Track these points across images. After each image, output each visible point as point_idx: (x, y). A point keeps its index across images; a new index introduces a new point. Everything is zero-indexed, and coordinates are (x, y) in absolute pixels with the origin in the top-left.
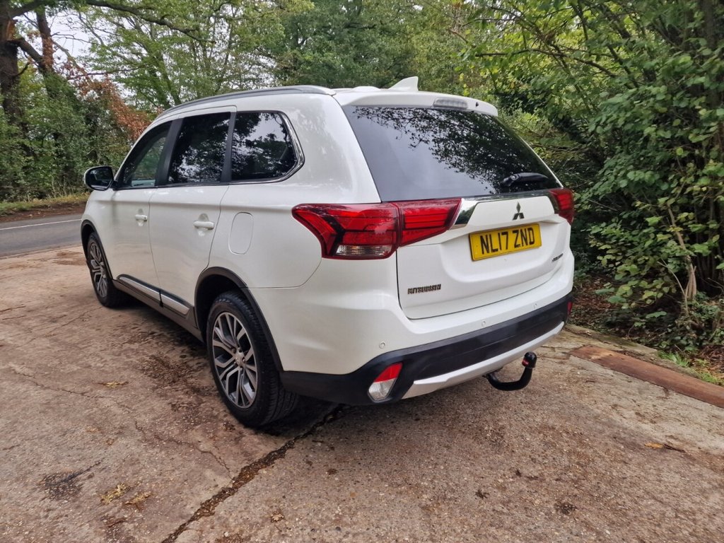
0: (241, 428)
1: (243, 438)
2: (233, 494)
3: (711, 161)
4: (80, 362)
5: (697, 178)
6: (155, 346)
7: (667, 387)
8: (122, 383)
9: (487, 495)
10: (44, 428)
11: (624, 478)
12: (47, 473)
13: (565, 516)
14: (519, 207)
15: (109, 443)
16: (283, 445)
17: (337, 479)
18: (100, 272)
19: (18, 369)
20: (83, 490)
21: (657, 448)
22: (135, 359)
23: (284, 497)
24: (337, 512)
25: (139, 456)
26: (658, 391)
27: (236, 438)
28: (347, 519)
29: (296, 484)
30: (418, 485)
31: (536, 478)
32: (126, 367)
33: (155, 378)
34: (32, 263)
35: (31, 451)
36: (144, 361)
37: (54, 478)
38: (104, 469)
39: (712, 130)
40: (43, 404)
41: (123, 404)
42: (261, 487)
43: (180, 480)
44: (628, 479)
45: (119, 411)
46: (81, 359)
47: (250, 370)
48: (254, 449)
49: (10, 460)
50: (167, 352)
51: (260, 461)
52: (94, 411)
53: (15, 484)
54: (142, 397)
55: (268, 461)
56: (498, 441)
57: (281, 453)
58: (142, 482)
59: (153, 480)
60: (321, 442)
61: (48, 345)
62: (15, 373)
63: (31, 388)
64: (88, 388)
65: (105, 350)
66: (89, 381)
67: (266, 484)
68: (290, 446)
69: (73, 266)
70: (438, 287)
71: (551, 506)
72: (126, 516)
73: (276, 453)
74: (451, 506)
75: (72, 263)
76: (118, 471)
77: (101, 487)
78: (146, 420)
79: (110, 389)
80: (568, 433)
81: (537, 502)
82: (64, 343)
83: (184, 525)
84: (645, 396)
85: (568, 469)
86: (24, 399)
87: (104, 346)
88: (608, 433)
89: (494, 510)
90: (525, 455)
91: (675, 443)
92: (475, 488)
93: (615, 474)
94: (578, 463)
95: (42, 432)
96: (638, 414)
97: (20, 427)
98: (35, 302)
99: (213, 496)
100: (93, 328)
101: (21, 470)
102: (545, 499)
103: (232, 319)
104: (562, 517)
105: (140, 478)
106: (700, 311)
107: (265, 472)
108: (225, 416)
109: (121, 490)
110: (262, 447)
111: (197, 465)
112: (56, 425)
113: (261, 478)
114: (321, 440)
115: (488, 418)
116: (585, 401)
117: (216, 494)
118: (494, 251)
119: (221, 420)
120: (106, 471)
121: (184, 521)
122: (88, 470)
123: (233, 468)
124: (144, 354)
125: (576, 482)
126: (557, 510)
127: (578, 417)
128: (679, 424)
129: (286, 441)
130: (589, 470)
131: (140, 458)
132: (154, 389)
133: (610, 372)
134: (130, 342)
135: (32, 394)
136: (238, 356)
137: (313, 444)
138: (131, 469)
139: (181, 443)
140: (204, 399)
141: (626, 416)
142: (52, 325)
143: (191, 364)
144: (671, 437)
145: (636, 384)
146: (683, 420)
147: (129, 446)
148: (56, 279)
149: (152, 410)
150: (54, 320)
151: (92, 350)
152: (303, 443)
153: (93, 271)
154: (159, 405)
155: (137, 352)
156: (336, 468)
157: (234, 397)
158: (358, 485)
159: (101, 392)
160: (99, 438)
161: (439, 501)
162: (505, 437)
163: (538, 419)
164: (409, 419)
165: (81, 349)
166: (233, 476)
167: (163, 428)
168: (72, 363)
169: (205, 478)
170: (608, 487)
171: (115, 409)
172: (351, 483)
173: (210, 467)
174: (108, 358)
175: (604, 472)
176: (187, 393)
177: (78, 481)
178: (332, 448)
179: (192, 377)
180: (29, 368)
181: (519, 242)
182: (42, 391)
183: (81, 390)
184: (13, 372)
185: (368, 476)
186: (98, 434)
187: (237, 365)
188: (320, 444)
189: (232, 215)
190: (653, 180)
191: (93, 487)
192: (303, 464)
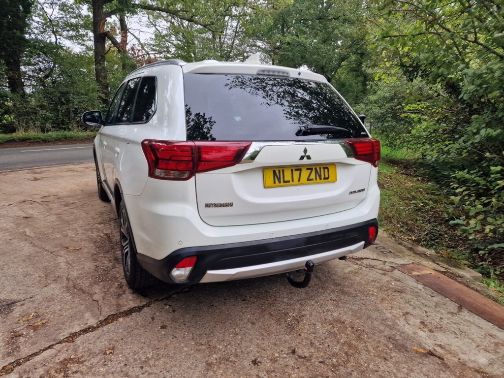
1: (124, 295)
2: (94, 331)
4: (64, 233)
6: (112, 227)
8: (78, 248)
9: (259, 364)
10: (18, 270)
11: (377, 371)
12: (2, 298)
14: (305, 151)
15: (46, 285)
16: (145, 303)
17: (163, 333)
19: (28, 233)
20: (14, 312)
21: (420, 353)
22: (95, 235)
23: (122, 339)
24: (148, 356)
25: (56, 296)
26: (453, 307)
27: (119, 294)
28: (152, 362)
29: (136, 332)
30: (215, 347)
31: (305, 357)
32: (87, 239)
33: (98, 248)
34: (80, 169)
36: (99, 236)
37: (4, 302)
38: (33, 301)
40: (27, 256)
41: (69, 262)
42: (113, 329)
43: (69, 316)
44: (380, 373)
46: (65, 231)
48: (125, 303)
51: (124, 312)
52: (50, 264)
54: (83, 259)
55: (129, 313)
56: (293, 325)
57: (140, 309)
58: (47, 314)
59: (54, 313)
60: (170, 306)
61: (54, 220)
63: (28, 245)
64: (57, 249)
65: (82, 226)
66: (60, 245)
67: (117, 328)
68: (148, 305)
70: (231, 205)
72: (24, 333)
73: (137, 309)
74: (228, 366)
76: (39, 304)
77: (23, 312)
78: (75, 274)
79: (69, 251)
80: (352, 328)
81: (294, 376)
82: (63, 220)
83: (53, 345)
84: (438, 309)
85: (335, 355)
86: (20, 251)
87: (83, 224)
88: (386, 334)
89: (257, 375)
90: (307, 339)
91: (440, 351)
92: (254, 356)
93: (371, 366)
94: (346, 353)
96: (422, 323)
98: (65, 193)
99: (81, 330)
100: (85, 212)
105: (48, 311)
107: (122, 320)
108: (122, 279)
109: (33, 316)
110: (131, 302)
111: (85, 308)
112: (25, 270)
113: (117, 323)
114: (170, 304)
115: (297, 307)
116: (384, 306)
117: (83, 329)
118: (286, 181)
119: (118, 281)
120: (33, 303)
121: (54, 343)
122: (24, 300)
123: (104, 313)
124: (102, 232)
125: (335, 367)
127: (369, 317)
128: (453, 336)
129: (148, 301)
130: (351, 359)
131: (56, 298)
132: (93, 255)
133: (420, 287)
134: (100, 223)
135: (25, 249)
137: (164, 306)
138: (47, 304)
139: (85, 292)
140: (117, 266)
141: (411, 323)
142: (64, 208)
144: (440, 346)
145: (438, 298)
146: (461, 333)
147: (55, 289)
149: (83, 268)
150: (67, 205)
151: (75, 226)
152: (157, 305)
154: (89, 266)
155: (99, 230)
156: (167, 325)
157: (126, 267)
158: (174, 339)
159: (63, 253)
160: (42, 282)
161: (222, 362)
162: (301, 323)
163: (336, 314)
164: (239, 299)
165: (69, 224)
166: (101, 319)
167: (81, 281)
168: (59, 233)
169: (83, 317)
171: (63, 265)
172: (171, 337)
173: (91, 311)
174: (81, 232)
175: (362, 363)
176: (110, 260)
177: (15, 306)
178: (174, 311)
180: (34, 232)
181: (313, 176)
182: (32, 247)
183: (52, 250)
184: (24, 234)
185: (185, 334)
186: (43, 279)
188: (168, 307)
191: (19, 312)
192: (149, 318)
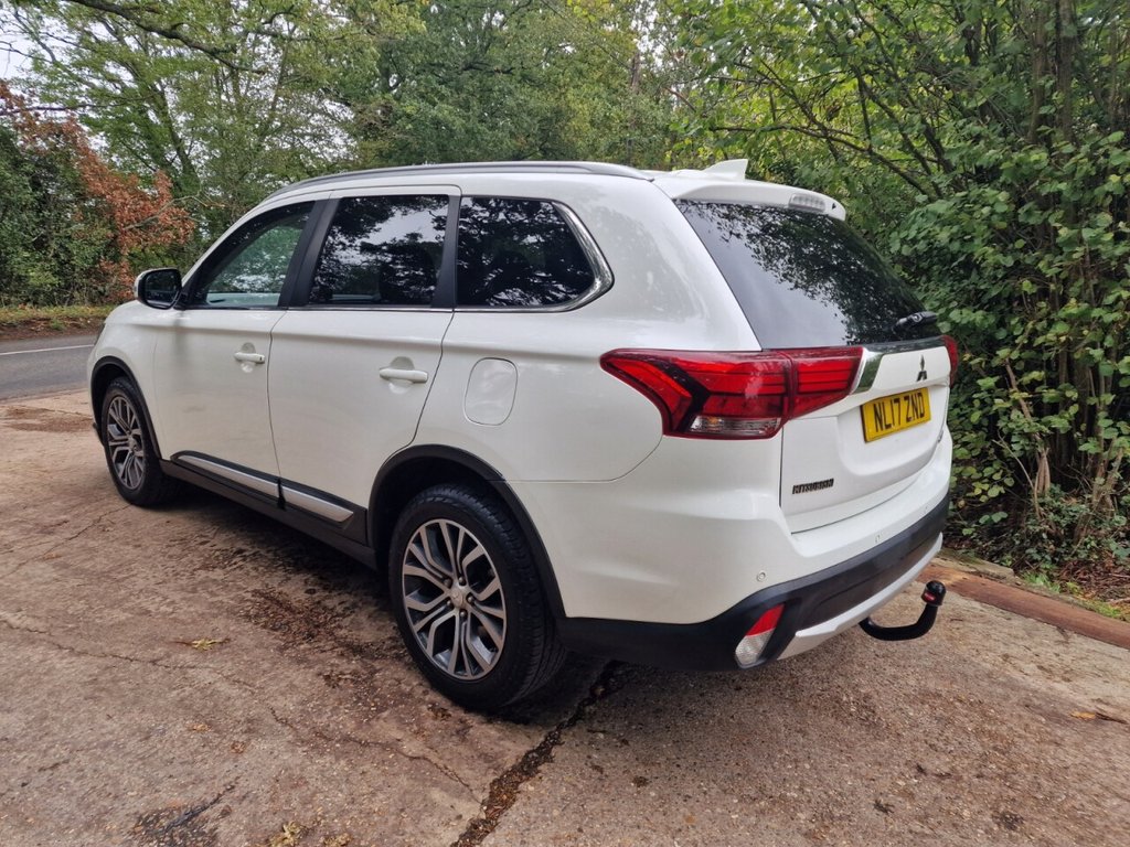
0: (461, 714)
1: (471, 731)
2: (493, 830)
3: (1073, 301)
4: (127, 605)
5: (1051, 323)
6: (253, 573)
7: (1063, 626)
8: (220, 640)
9: (892, 809)
10: (103, 727)
11: (1066, 768)
12: (142, 811)
13: (1014, 834)
14: (923, 363)
15: (237, 750)
16: (542, 739)
17: (653, 794)
18: (126, 445)
19: (14, 620)
20: (222, 837)
21: (1089, 720)
22: (225, 598)
25: (302, 770)
26: (1051, 632)
27: (458, 732)
29: (590, 807)
30: (783, 797)
31: (948, 775)
32: (216, 611)
33: (274, 629)
35: (95, 771)
36: (243, 600)
37: (157, 818)
38: (244, 797)
39: (1075, 256)
40: (84, 684)
41: (236, 677)
42: (534, 814)
43: (392, 809)
44: (1072, 769)
45: (234, 692)
46: (126, 599)
47: (491, 617)
48: (497, 749)
49: (60, 790)
50: (280, 585)
51: (514, 769)
52: (187, 693)
53: (86, 834)
54: (266, 665)
55: (528, 767)
56: (868, 718)
57: (543, 754)
58: (324, 818)
59: (342, 813)
60: (603, 732)
61: (55, 575)
62: (11, 627)
63: (52, 653)
64: (159, 651)
65: (164, 582)
66: (153, 640)
67: (542, 810)
68: (554, 740)
69: (44, 434)
70: (829, 483)
71: (988, 819)
73: (535, 755)
74: (846, 829)
75: (41, 428)
76: (272, 800)
77: (252, 831)
78: (288, 705)
79: (202, 651)
80: (961, 701)
81: (966, 813)
82: (83, 571)
84: (1037, 639)
85: (984, 758)
86: (45, 674)
87: (160, 576)
88: (1015, 700)
89: (911, 832)
90: (917, 740)
91: (1109, 711)
92: (869, 797)
93: (1051, 762)
94: (995, 748)
95: (103, 734)
96: (1041, 668)
97: (56, 728)
99: (461, 836)
100: (128, 544)
101: (88, 807)
102: (976, 807)
103: (454, 532)
104: (1010, 836)
105: (320, 811)
106: (1058, 511)
107: (531, 788)
108: (425, 693)
109: (292, 834)
110: (508, 744)
111: (411, 782)
112: (125, 721)
113: (529, 798)
114: (601, 729)
115: (840, 681)
116: (963, 650)
117: (463, 831)
118: (888, 426)
119: (421, 701)
120: (251, 802)
122: (216, 801)
123: (474, 784)
124: (239, 588)
125: (1005, 777)
126: (999, 825)
127: (964, 676)
128: (1100, 681)
129: (545, 733)
130: (1014, 758)
131: (305, 774)
132: (281, 649)
133: (977, 605)
134: (205, 567)
135: (58, 666)
136: (459, 592)
137: (591, 735)
138: (295, 795)
139: (367, 745)
140: (377, 665)
141: (1028, 672)
142: (47, 539)
143: (329, 603)
144: (1099, 701)
145: (1018, 621)
146: (1104, 674)
147: (276, 753)
148: (21, 456)
149: (292, 687)
150: (47, 530)
151: (141, 584)
152: (574, 735)
153: (111, 444)
154: (303, 678)
155: (225, 586)
156: (643, 775)
157: (446, 661)
158: (691, 802)
159: (187, 657)
160: (216, 742)
161: (826, 823)
162: (877, 711)
163: (912, 682)
164: (725, 687)
165: (118, 581)
166: (481, 798)
167: (324, 719)
168: (112, 607)
169: (434, 804)
170: (1052, 784)
171: (223, 687)
172: (680, 800)
173: (435, 784)
174: (177, 597)
175: (1035, 760)
176: (342, 655)
177: (205, 821)
178: (625, 742)
179: (340, 627)
180: (34, 617)
181: (911, 415)
182: (74, 659)
183: (148, 655)
184: (5, 625)
185: (700, 787)
186: (210, 734)
187: (452, 607)
188: (601, 736)
189: (467, 362)
190: (986, 324)
191: (239, 832)
192: (588, 771)
